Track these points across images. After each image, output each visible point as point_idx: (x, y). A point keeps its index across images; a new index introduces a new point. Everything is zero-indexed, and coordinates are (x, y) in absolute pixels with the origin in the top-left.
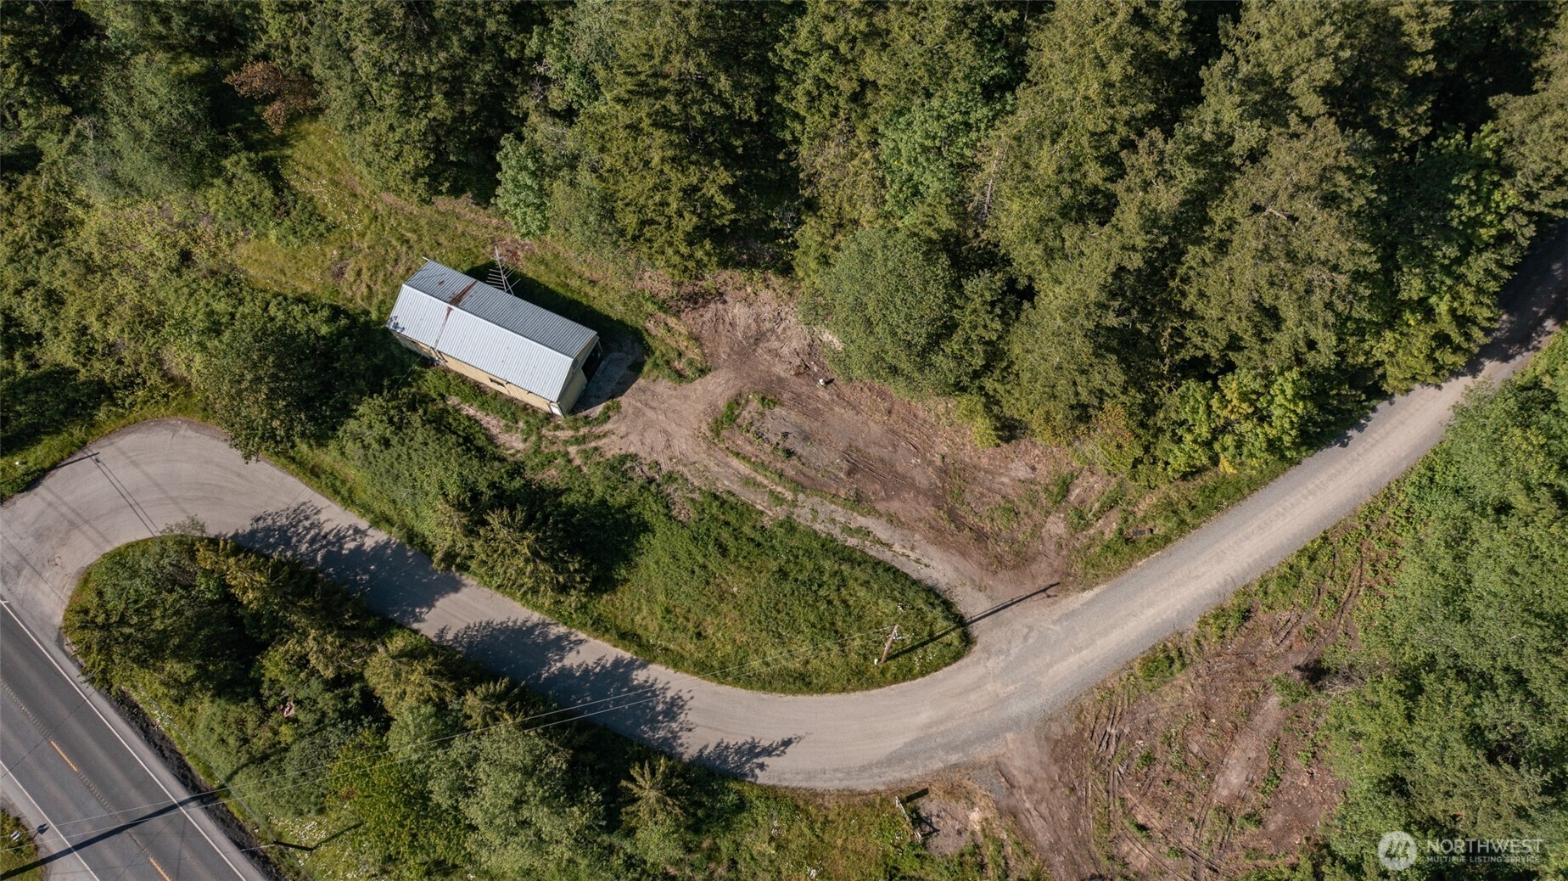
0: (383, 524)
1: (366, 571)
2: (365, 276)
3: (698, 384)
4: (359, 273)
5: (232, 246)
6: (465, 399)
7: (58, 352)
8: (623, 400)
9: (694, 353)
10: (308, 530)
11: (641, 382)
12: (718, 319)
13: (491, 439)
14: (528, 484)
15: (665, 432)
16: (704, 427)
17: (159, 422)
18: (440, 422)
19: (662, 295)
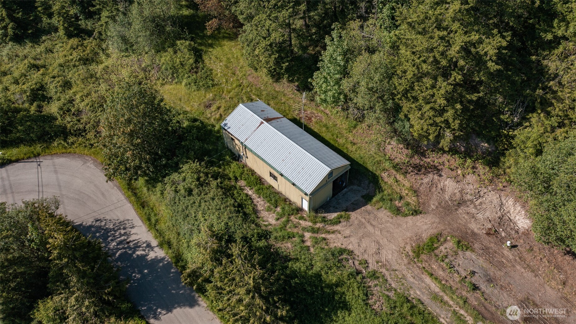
0: (166, 246)
1: (141, 272)
2: (221, 110)
3: (410, 220)
4: (219, 108)
5: (163, 85)
6: (250, 185)
8: (353, 215)
9: (412, 200)
10: (121, 235)
11: (369, 207)
12: (432, 184)
13: (255, 211)
14: (269, 247)
15: (378, 243)
16: (408, 248)
17: (81, 156)
18: (228, 191)
19: (397, 161)
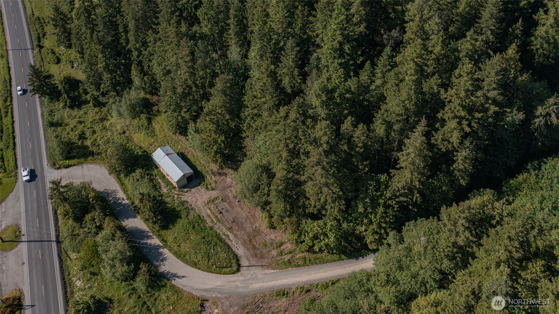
0: (129, 199)
1: (120, 208)
2: (156, 147)
3: (210, 192)
4: (155, 146)
5: (134, 133)
6: (160, 178)
7: (88, 143)
8: (193, 190)
9: (213, 185)
10: (113, 195)
11: (199, 187)
12: (223, 180)
13: (160, 188)
14: (162, 199)
15: (197, 199)
16: (206, 201)
17: (99, 164)
18: (151, 180)
19: (214, 171)
